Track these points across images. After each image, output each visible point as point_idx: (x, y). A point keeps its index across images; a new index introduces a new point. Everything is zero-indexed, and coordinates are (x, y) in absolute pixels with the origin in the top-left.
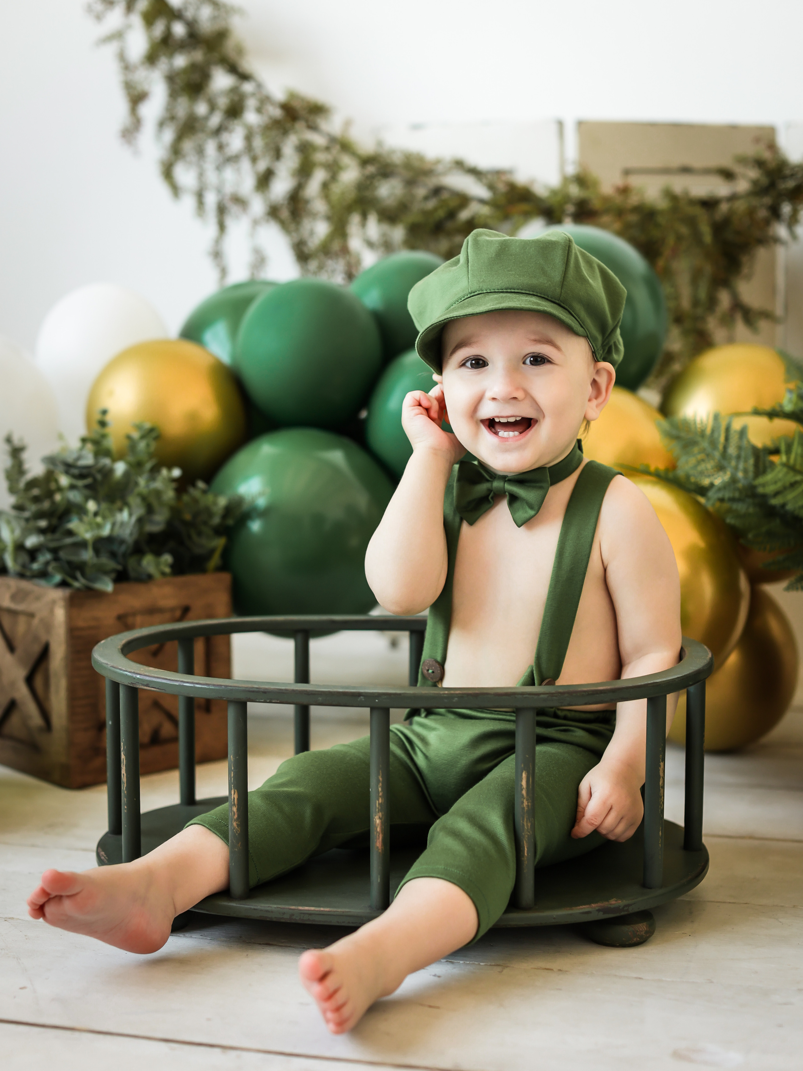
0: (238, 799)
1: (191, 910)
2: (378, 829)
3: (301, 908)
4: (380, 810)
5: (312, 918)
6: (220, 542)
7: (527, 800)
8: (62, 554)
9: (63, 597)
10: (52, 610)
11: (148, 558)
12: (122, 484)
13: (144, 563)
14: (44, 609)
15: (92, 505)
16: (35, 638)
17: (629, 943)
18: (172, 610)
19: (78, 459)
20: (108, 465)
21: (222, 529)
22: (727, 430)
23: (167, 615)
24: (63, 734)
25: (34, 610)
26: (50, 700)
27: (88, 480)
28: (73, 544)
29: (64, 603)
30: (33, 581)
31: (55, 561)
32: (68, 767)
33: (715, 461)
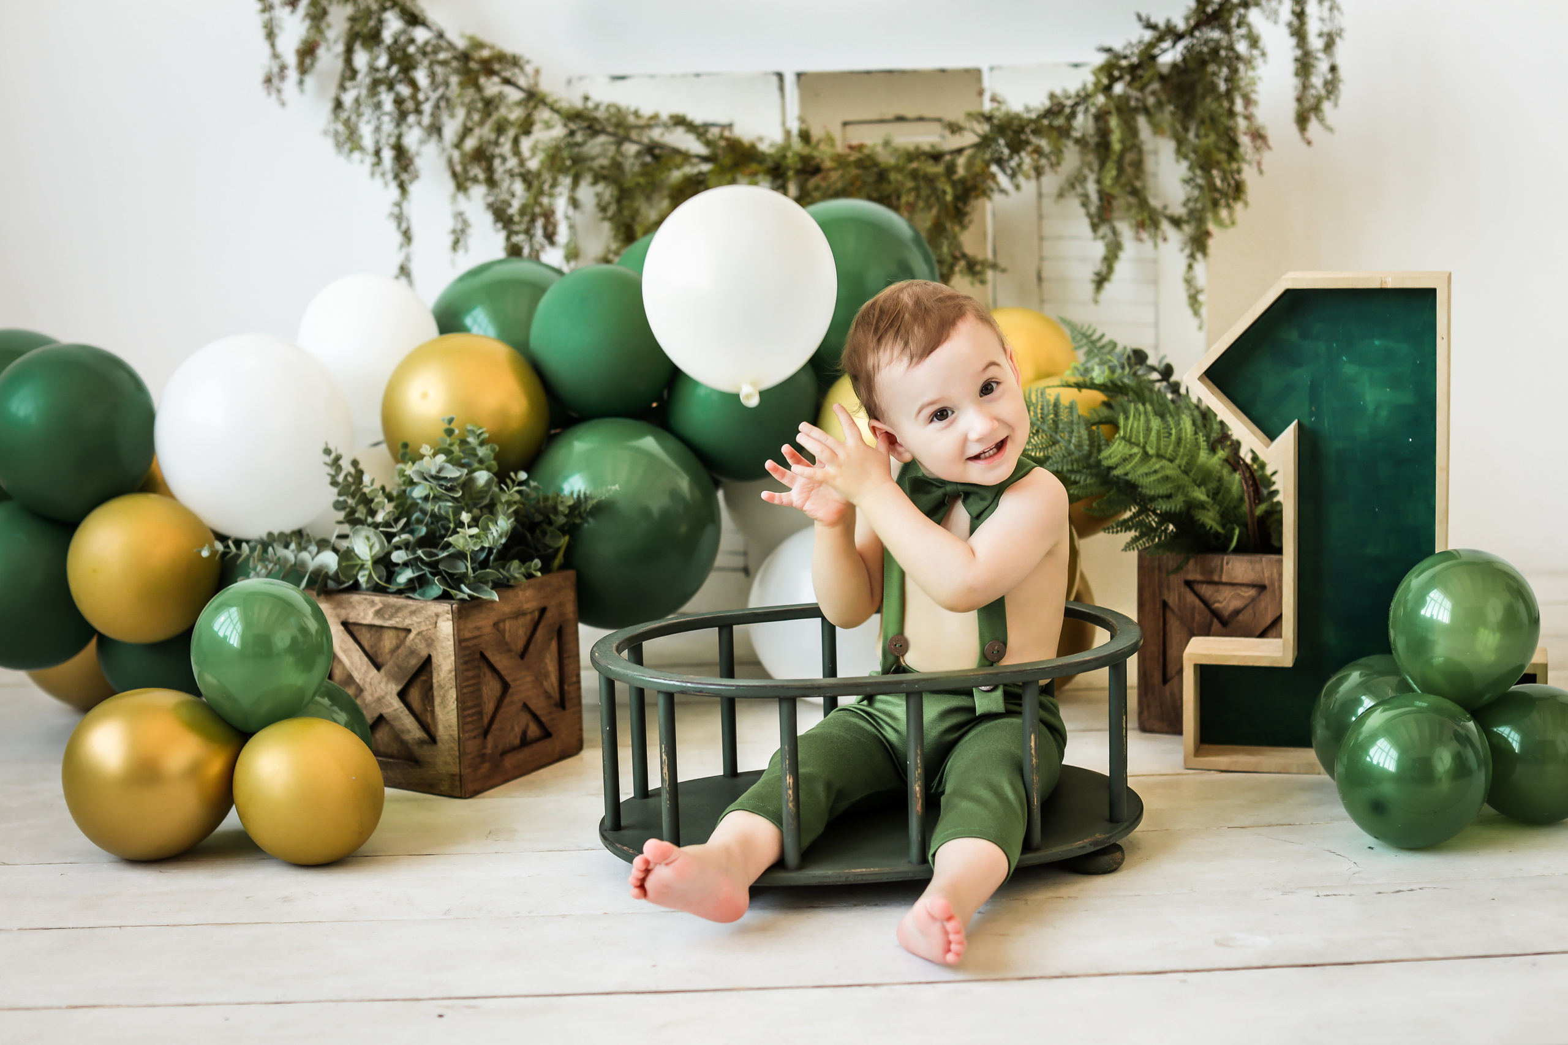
0: (793, 783)
1: (757, 885)
2: (918, 796)
3: (853, 871)
4: (920, 779)
5: (865, 878)
6: (564, 541)
7: (1035, 758)
8: (441, 567)
9: (448, 610)
10: (436, 623)
11: (516, 563)
12: (483, 492)
13: (512, 569)
14: (423, 623)
15: (465, 517)
16: (412, 652)
17: (1110, 869)
18: (532, 612)
19: (440, 471)
20: (467, 474)
21: (566, 528)
22: (1056, 405)
23: (528, 618)
24: (452, 745)
25: (408, 625)
26: (433, 712)
27: (459, 492)
28: (449, 556)
29: (450, 616)
30: (403, 596)
31: (434, 575)
32: (461, 776)
33: (1046, 435)
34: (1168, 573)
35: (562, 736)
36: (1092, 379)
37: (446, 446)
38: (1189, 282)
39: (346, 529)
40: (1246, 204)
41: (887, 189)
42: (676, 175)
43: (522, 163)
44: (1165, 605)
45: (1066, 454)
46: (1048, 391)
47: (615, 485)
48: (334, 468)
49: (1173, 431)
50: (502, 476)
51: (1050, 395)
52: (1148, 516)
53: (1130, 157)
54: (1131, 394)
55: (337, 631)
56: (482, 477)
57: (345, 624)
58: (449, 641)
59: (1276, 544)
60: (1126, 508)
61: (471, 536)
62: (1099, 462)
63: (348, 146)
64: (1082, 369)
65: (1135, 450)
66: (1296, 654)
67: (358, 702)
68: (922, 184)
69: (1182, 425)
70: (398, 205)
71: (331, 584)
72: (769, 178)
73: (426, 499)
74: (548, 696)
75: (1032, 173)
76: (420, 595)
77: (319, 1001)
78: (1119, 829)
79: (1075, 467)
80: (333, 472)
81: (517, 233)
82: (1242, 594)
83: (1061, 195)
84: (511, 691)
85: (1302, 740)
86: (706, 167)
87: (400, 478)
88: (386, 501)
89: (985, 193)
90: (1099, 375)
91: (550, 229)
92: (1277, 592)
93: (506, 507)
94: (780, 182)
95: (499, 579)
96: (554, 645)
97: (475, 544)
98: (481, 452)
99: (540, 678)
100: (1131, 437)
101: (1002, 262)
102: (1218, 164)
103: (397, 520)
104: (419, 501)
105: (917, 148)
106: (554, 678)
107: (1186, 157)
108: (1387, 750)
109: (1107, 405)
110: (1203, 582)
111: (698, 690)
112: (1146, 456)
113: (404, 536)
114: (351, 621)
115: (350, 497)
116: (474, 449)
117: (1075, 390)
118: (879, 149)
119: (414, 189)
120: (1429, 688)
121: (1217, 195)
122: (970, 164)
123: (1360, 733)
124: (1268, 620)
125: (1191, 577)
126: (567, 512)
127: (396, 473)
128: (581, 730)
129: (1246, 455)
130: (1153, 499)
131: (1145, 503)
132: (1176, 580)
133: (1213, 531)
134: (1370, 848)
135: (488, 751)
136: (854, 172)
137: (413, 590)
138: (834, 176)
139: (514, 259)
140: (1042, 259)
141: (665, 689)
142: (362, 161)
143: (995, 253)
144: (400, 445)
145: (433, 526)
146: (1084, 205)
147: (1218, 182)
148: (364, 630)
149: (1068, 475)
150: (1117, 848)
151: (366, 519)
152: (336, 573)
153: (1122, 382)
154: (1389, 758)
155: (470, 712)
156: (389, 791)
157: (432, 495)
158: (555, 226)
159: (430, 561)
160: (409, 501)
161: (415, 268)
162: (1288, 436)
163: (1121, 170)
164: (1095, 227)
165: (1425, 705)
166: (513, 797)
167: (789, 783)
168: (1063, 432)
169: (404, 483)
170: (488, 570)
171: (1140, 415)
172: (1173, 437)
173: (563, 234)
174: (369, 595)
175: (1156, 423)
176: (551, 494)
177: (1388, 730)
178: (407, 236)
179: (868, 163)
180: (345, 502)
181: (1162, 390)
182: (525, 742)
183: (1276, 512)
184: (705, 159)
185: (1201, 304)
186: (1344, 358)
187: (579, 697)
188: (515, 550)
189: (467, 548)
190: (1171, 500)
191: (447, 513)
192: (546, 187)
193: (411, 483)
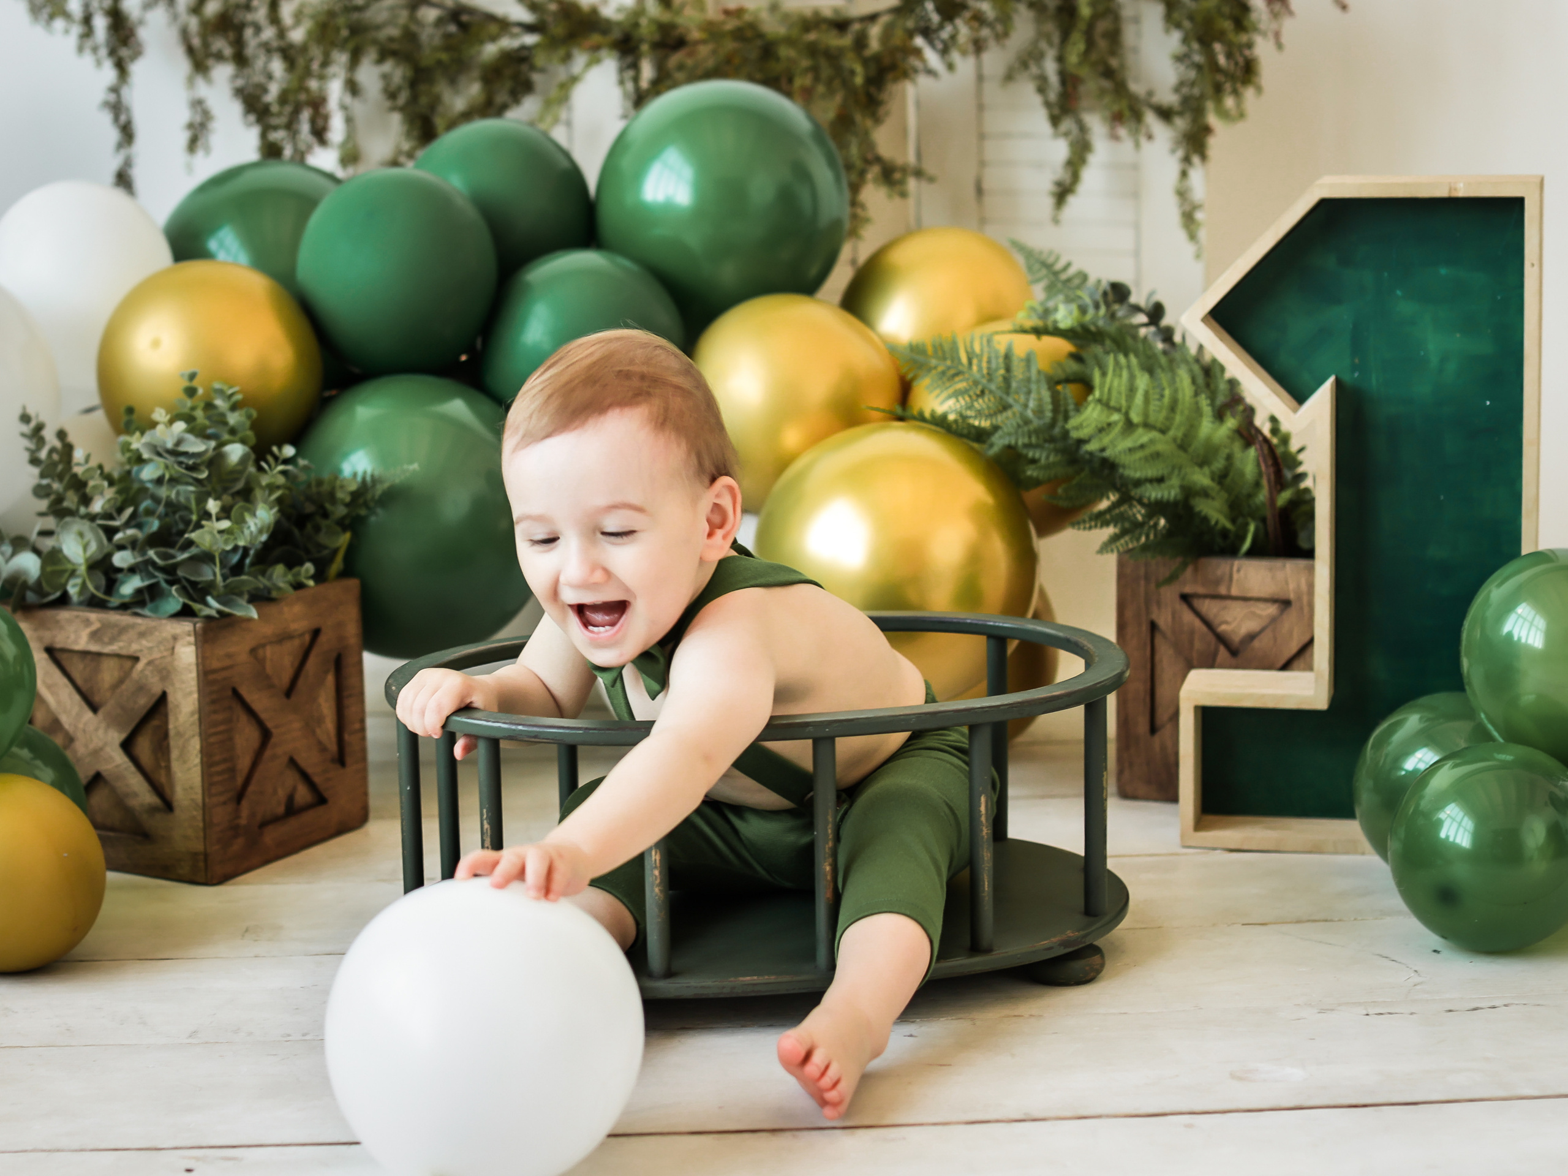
0: (660, 860)
2: (829, 877)
3: (741, 979)
5: (757, 989)
6: (345, 539)
7: (986, 828)
8: (180, 573)
9: (189, 631)
10: (173, 648)
11: (280, 569)
12: (236, 473)
13: (275, 576)
14: (156, 649)
15: (213, 506)
16: (141, 688)
17: (1085, 979)
18: (302, 635)
19: (179, 442)
20: (215, 449)
21: (347, 522)
22: (1008, 357)
23: (296, 642)
24: (195, 813)
25: (136, 651)
26: (168, 768)
27: (203, 472)
28: (191, 558)
29: (192, 639)
30: (129, 611)
31: (171, 583)
32: (206, 855)
33: (995, 397)
34: (1159, 585)
35: (341, 804)
36: (1055, 322)
37: (186, 410)
38: (1182, 194)
39: (50, 522)
40: (1259, 90)
41: (776, 68)
42: (490, 50)
43: (282, 33)
44: (1153, 627)
45: (1021, 422)
46: (997, 338)
47: (411, 462)
48: (34, 441)
49: (1167, 392)
50: (261, 452)
51: (999, 343)
52: (1131, 506)
53: (1102, 26)
54: (1108, 342)
55: (40, 658)
56: (235, 452)
57: (50, 651)
58: (190, 672)
59: (1304, 544)
60: (1102, 495)
61: (221, 532)
62: (1066, 434)
63: (47, 11)
64: (1040, 309)
65: (1115, 417)
66: (1332, 692)
67: (68, 754)
68: (823, 63)
69: (1178, 384)
70: (115, 90)
71: (31, 597)
72: (615, 54)
73: (159, 481)
74: (323, 749)
75: (971, 48)
76: (152, 610)
77: (25, 1151)
78: (1098, 925)
79: (1034, 440)
80: (32, 446)
81: (275, 128)
82: (1259, 612)
83: (1009, 77)
84: (273, 740)
85: (1342, 809)
86: (530, 39)
87: (123, 453)
88: (106, 484)
89: (906, 74)
90: (1065, 316)
91: (320, 123)
92: (1306, 609)
93: (267, 492)
94: (629, 59)
95: (257, 589)
96: (330, 679)
97: (226, 542)
98: (233, 419)
99: (311, 724)
100: (1109, 399)
101: (929, 167)
102: (1221, 36)
103: (120, 510)
104: (149, 485)
105: (816, 13)
106: (330, 725)
107: (1178, 26)
108: (1459, 818)
109: (1076, 357)
110: (1206, 596)
111: (533, 735)
112: (1129, 426)
113: (130, 532)
114: (58, 645)
115: (56, 479)
116: (223, 415)
117: (1031, 338)
118: (765, 15)
119: (138, 69)
120: (1514, 736)
121: (1220, 78)
122: (887, 34)
123: (1422, 797)
124: (1294, 647)
125: (1188, 589)
126: (348, 499)
127: (118, 448)
128: (366, 794)
129: (1263, 424)
130: (1138, 483)
131: (1127, 491)
132: (1170, 594)
133: (1219, 526)
134: (1435, 951)
135: (243, 821)
136: (730, 45)
137: (142, 604)
138: (704, 50)
139: (272, 161)
140: (982, 164)
141: (487, 734)
142: (67, 32)
143: (919, 155)
144: (122, 410)
145: (167, 520)
146: (1042, 90)
147: (1222, 60)
148: (76, 659)
149: (1024, 451)
150: (1096, 950)
151: (78, 510)
152: (39, 582)
153: (1097, 327)
154: (1461, 830)
155: (219, 768)
156: (112, 876)
157: (167, 476)
158: (326, 118)
159: (167, 565)
160: (136, 486)
161: (138, 174)
162: (1322, 398)
163: (1090, 43)
164: (1055, 121)
165: (1509, 758)
166: (277, 883)
167: (655, 860)
168: (1017, 393)
169: (129, 461)
170: (244, 577)
171: (1121, 368)
172: (1166, 400)
173: (337, 129)
174: (83, 611)
175: (1143, 381)
176: (326, 476)
177: (1459, 793)
178: (127, 133)
179: (749, 34)
180: (49, 486)
181: (1150, 337)
182: (292, 810)
183: (1304, 504)
184: (530, 28)
185: (1198, 225)
186: (1399, 293)
187: (364, 750)
188: (277, 552)
189: (215, 548)
190: (1163, 485)
191: (188, 499)
192: (315, 66)
193: (139, 460)
